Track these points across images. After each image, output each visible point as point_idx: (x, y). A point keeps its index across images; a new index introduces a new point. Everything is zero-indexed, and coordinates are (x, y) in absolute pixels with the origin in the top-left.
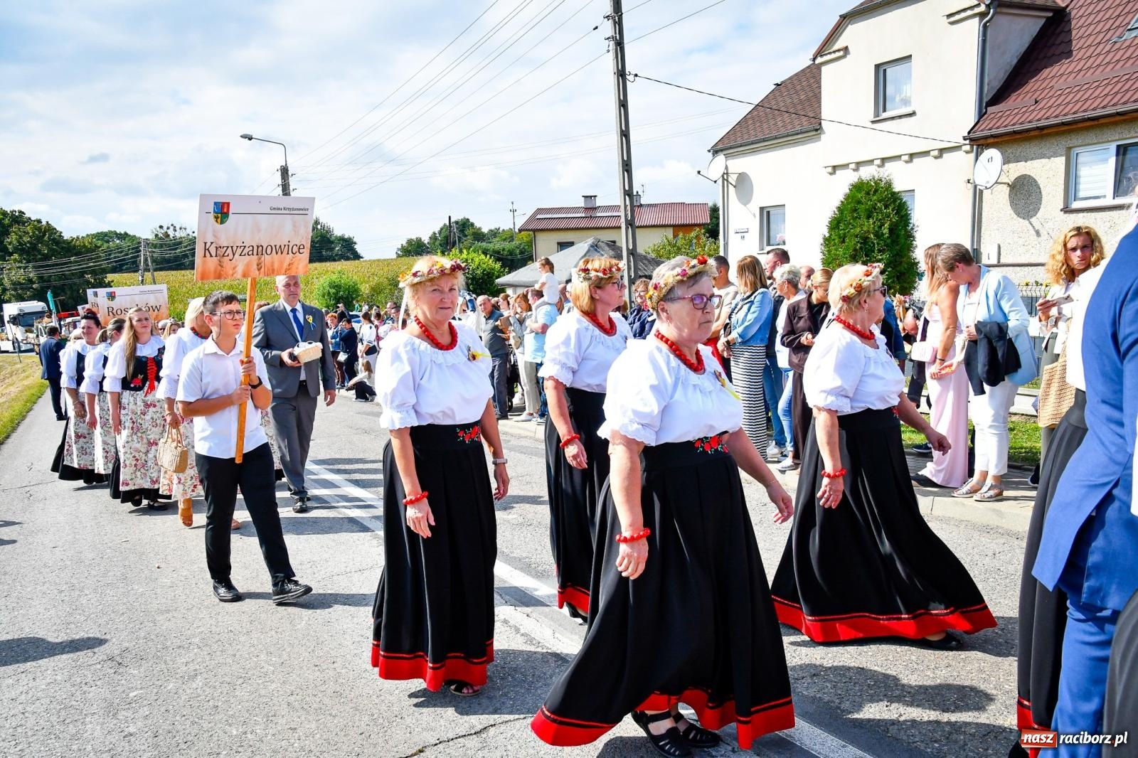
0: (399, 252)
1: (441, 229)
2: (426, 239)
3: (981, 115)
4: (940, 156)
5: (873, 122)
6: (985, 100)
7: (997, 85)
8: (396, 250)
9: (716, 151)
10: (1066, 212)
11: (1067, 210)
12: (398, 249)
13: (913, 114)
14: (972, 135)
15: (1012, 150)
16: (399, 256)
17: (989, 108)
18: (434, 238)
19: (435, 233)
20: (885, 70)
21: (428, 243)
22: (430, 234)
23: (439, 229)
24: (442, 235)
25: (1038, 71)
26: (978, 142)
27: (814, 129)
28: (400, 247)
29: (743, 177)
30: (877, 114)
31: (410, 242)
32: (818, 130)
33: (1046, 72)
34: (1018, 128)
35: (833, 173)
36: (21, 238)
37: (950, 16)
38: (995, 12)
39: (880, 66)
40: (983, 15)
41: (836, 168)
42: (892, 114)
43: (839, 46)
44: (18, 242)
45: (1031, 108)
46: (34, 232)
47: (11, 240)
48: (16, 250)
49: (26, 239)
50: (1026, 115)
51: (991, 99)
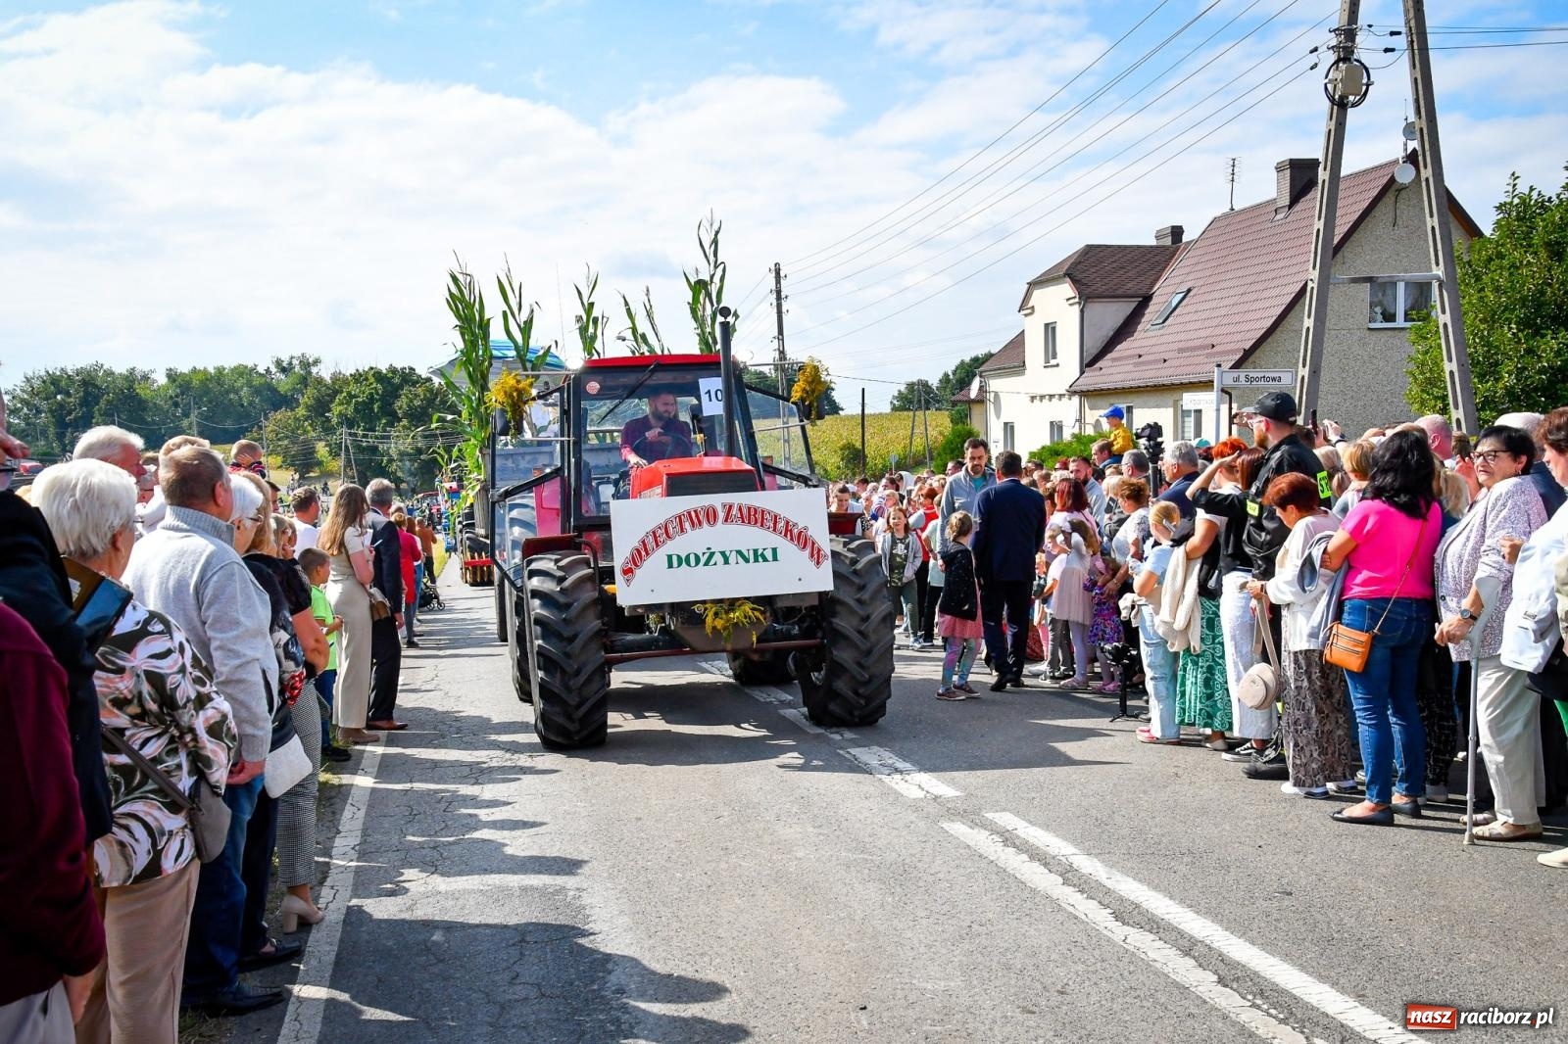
0: (895, 402)
1: (957, 368)
2: (934, 381)
3: (1082, 372)
5: (1045, 366)
6: (1086, 362)
7: (1095, 352)
8: (890, 398)
12: (894, 397)
13: (1058, 365)
14: (1074, 388)
15: (1091, 401)
16: (895, 409)
17: (1087, 369)
18: (946, 379)
19: (946, 375)
20: (1054, 329)
21: (938, 388)
22: (940, 376)
23: (954, 368)
24: (957, 376)
25: (1119, 343)
26: (1072, 393)
27: (1019, 368)
28: (896, 394)
29: (995, 394)
30: (1047, 361)
31: (911, 386)
32: (1025, 366)
33: (1119, 347)
34: (1084, 388)
35: (1032, 401)
36: (411, 401)
37: (1068, 299)
38: (1086, 302)
39: (1047, 325)
40: (1079, 303)
41: (1033, 398)
42: (1053, 362)
43: (1030, 305)
44: (409, 406)
45: (1098, 373)
46: (425, 395)
47: (401, 404)
48: (406, 415)
49: (417, 403)
50: (1094, 379)
51: (1089, 363)
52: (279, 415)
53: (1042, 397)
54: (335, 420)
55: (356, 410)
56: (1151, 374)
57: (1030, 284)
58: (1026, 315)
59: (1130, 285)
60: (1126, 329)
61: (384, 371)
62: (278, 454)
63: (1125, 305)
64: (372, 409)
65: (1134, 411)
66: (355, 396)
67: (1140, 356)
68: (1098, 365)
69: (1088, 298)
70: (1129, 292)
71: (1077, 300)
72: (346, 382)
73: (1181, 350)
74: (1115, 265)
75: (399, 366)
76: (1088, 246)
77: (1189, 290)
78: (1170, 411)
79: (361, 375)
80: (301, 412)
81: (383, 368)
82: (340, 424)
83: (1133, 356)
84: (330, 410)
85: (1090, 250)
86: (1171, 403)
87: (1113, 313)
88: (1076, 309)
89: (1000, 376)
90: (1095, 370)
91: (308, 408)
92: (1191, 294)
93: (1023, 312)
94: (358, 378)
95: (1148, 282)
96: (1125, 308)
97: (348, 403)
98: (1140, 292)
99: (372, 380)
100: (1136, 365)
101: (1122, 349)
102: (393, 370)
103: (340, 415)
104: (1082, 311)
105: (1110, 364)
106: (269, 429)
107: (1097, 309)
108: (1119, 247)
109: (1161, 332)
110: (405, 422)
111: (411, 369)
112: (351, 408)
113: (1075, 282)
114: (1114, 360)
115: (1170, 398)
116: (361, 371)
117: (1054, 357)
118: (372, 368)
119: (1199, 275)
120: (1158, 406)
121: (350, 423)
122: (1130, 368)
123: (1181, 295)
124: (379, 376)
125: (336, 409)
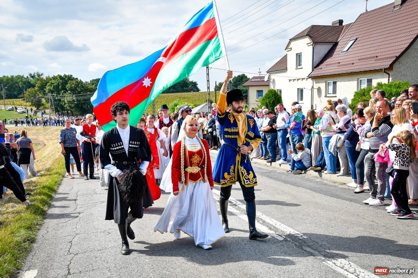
3: (313, 70)
4: (302, 80)
5: (296, 69)
6: (314, 66)
7: (317, 62)
9: (268, 72)
10: (326, 97)
11: (326, 96)
13: (302, 68)
14: (310, 76)
15: (318, 80)
17: (315, 69)
20: (299, 55)
25: (327, 59)
29: (274, 80)
30: (297, 67)
32: (287, 69)
35: (290, 82)
36: (71, 85)
37: (307, 44)
38: (315, 44)
39: (297, 54)
40: (313, 45)
41: (290, 80)
42: (299, 67)
43: (290, 47)
44: (70, 87)
45: (320, 70)
46: (76, 83)
47: (68, 86)
48: (69, 90)
49: (73, 86)
50: (318, 72)
51: (316, 66)
52: (30, 90)
53: (294, 80)
54: (47, 91)
55: (54, 88)
56: (348, 69)
57: (290, 40)
58: (288, 51)
59: (330, 39)
60: (329, 54)
61: (63, 76)
62: (30, 102)
63: (329, 45)
64: (59, 88)
65: (337, 83)
66: (53, 84)
67: (339, 63)
68: (320, 67)
69: (316, 43)
70: (330, 41)
71: (312, 44)
72: (51, 80)
73: (359, 60)
74: (323, 32)
75: (67, 74)
76: (312, 25)
77: (357, 39)
78: (356, 82)
79: (55, 77)
80: (36, 88)
81: (62, 75)
82: (49, 92)
83: (337, 63)
84: (45, 88)
85: (313, 27)
86: (356, 79)
87: (324, 49)
88: (311, 47)
89: (276, 73)
90: (319, 69)
91: (39, 87)
92: (357, 40)
93: (286, 50)
94: (54, 78)
95: (336, 38)
96: (329, 47)
97: (51, 86)
98: (334, 41)
99: (59, 79)
100: (338, 66)
101: (329, 61)
102: (65, 76)
103: (49, 89)
104: (313, 48)
105: (325, 66)
106: (27, 94)
107: (319, 47)
108: (323, 26)
109: (347, 54)
110: (69, 92)
111: (71, 75)
112: (52, 88)
113: (311, 37)
114: (327, 65)
115: (355, 77)
116: (55, 76)
117: (300, 65)
118: (59, 75)
119: (360, 33)
120: (349, 81)
121: (52, 92)
122: (336, 67)
123: (354, 41)
124: (60, 77)
125: (48, 88)
